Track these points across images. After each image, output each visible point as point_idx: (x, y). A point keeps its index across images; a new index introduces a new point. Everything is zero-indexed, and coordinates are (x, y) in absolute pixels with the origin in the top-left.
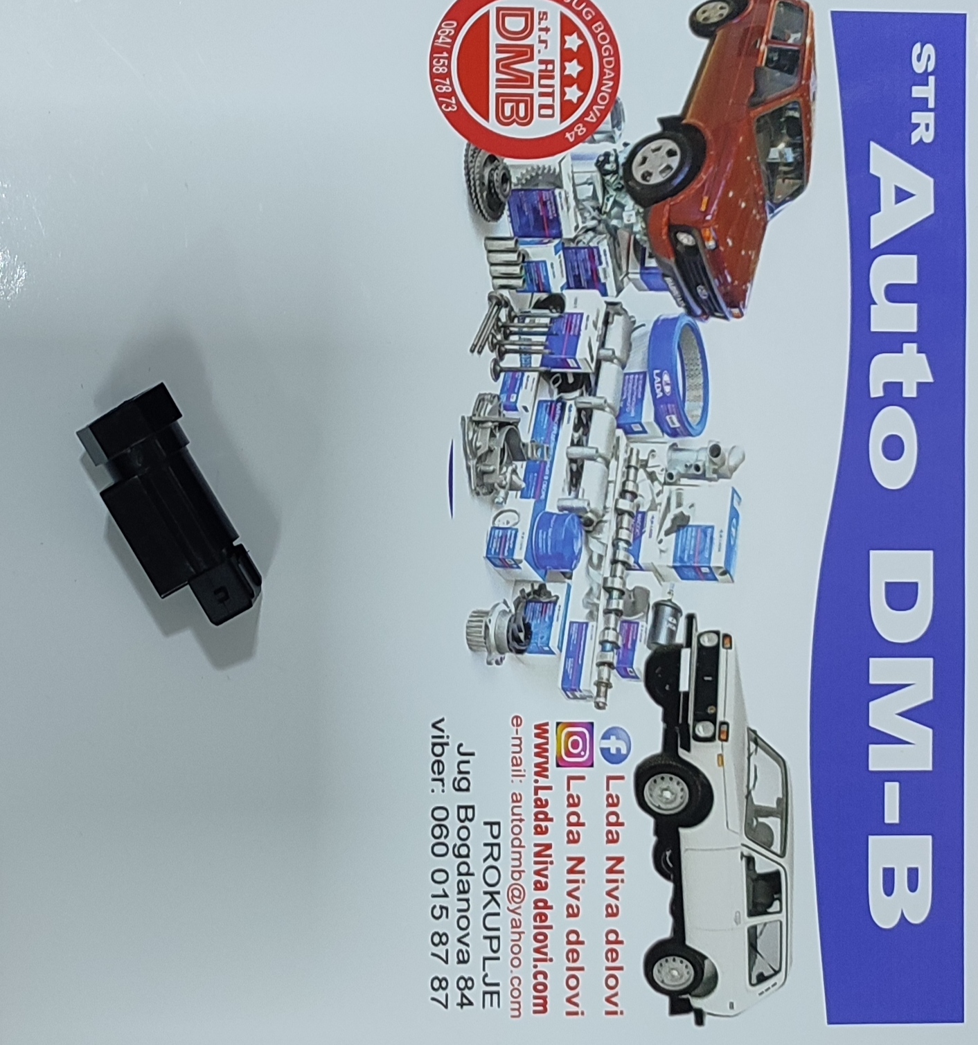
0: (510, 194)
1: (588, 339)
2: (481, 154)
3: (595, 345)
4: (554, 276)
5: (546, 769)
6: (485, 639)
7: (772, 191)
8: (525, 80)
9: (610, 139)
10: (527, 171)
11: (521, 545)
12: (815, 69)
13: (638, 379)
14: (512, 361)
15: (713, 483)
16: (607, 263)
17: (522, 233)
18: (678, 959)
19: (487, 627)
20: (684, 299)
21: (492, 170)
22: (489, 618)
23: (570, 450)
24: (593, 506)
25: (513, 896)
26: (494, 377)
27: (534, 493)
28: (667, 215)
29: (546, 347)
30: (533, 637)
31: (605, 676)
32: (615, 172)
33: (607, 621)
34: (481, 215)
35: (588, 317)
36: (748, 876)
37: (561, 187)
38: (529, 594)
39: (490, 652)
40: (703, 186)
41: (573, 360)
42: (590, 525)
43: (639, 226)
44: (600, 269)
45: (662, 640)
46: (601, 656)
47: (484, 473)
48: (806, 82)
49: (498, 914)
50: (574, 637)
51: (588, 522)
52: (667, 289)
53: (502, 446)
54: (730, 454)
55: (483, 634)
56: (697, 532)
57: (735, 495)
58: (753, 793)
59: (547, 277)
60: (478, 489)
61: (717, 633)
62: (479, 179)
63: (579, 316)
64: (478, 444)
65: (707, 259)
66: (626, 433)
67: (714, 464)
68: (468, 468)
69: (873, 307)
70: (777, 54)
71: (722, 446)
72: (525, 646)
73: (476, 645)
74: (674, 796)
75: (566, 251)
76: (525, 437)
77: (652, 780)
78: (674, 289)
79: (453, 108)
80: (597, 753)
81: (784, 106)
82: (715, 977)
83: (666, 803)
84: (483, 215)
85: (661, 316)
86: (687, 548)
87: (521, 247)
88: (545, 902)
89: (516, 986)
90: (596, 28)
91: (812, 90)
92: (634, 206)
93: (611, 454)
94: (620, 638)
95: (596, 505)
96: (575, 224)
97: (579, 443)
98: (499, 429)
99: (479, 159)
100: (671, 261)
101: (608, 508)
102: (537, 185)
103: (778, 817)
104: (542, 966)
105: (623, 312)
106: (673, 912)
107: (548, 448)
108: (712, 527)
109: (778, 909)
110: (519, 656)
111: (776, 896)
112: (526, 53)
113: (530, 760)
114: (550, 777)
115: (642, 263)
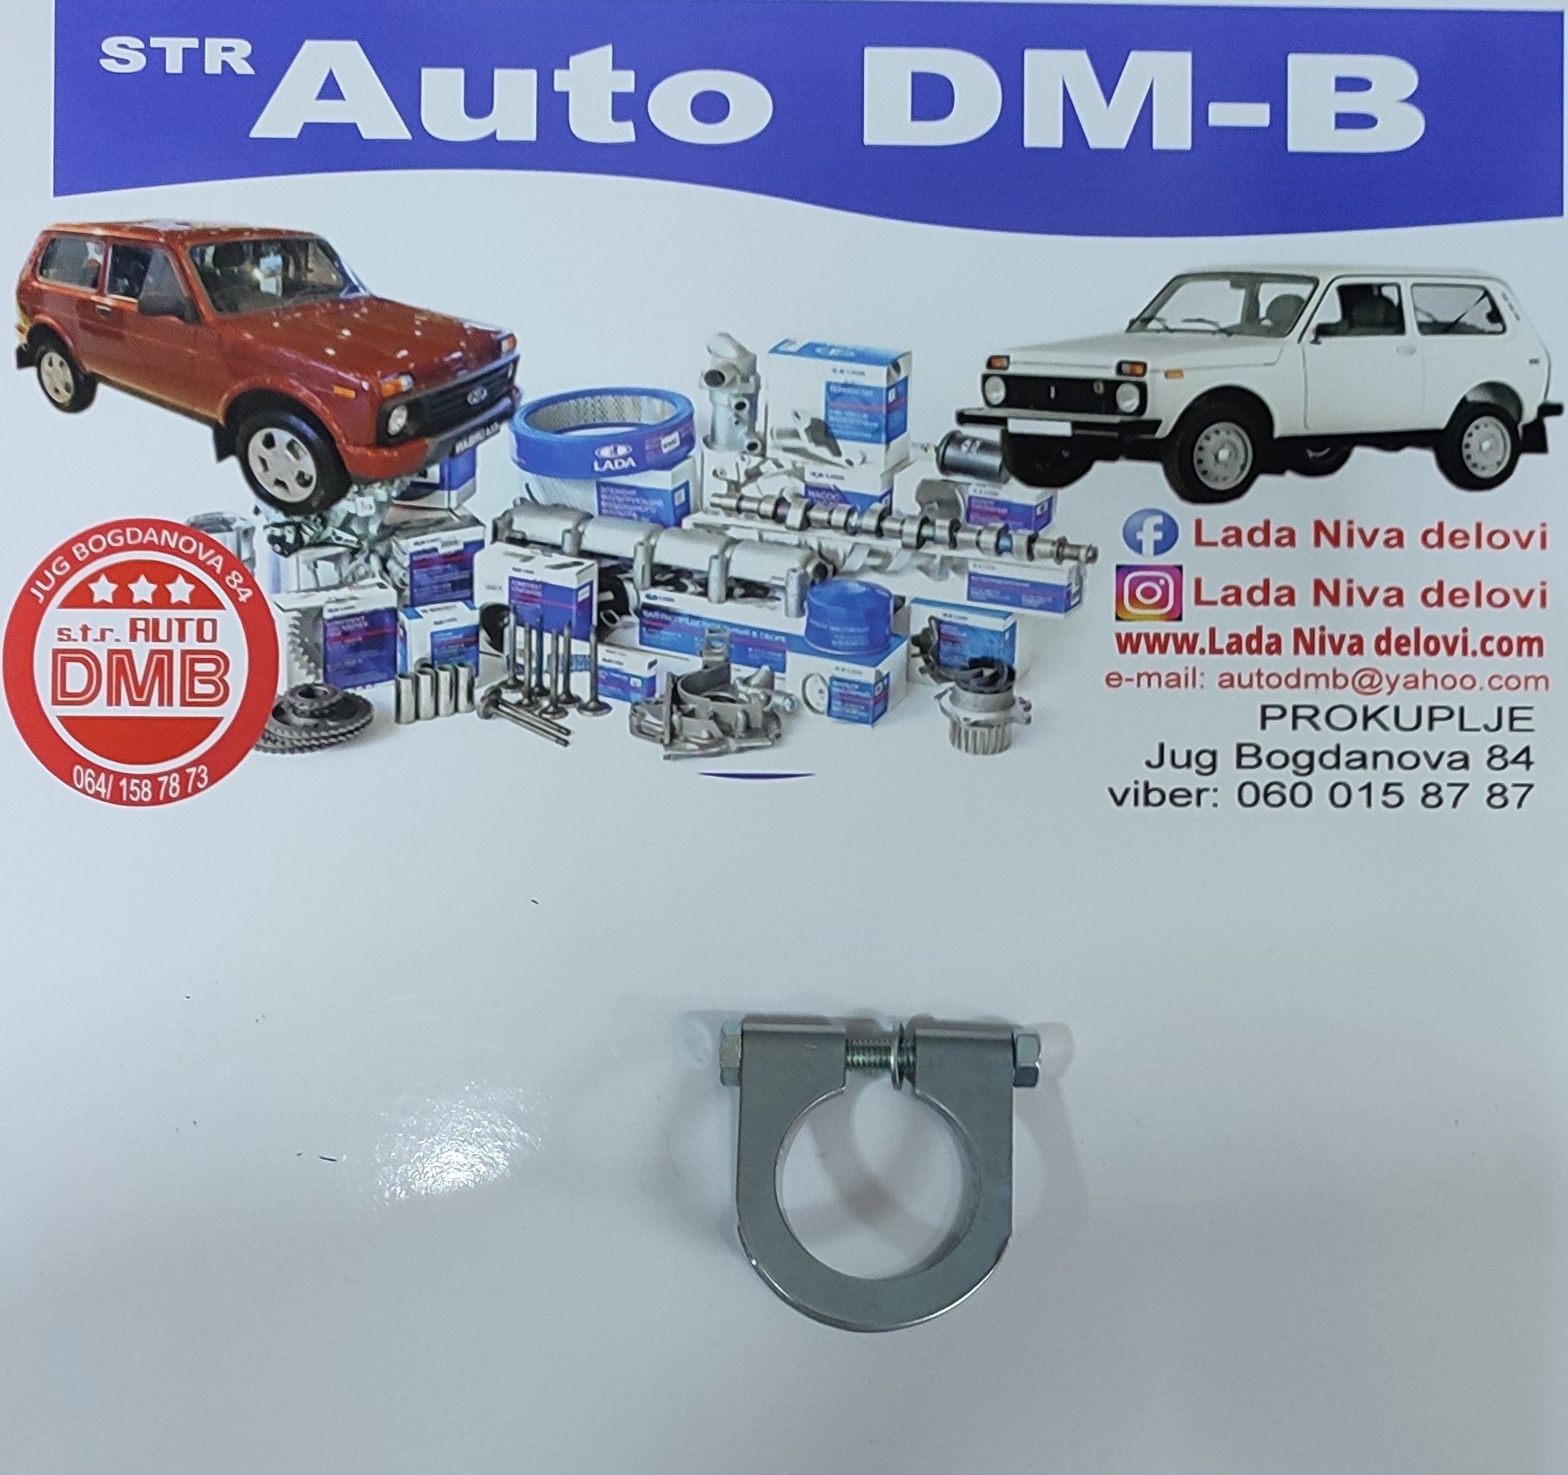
0: (331, 685)
1: (549, 570)
2: (272, 730)
3: (558, 559)
4: (454, 620)
5: (1185, 636)
6: (992, 727)
7: (326, 289)
8: (160, 662)
9: (249, 537)
10: (297, 659)
11: (854, 672)
12: (141, 223)
13: (608, 493)
14: (581, 684)
15: (763, 383)
16: (434, 540)
17: (388, 667)
18: (1466, 440)
19: (976, 724)
20: (488, 424)
21: (295, 712)
22: (961, 719)
23: (714, 599)
24: (797, 565)
25: (1371, 685)
26: (605, 711)
27: (777, 651)
28: (364, 449)
29: (561, 633)
30: (990, 655)
31: (1048, 548)
32: (298, 528)
33: (967, 544)
34: (362, 730)
35: (515, 569)
36: (1345, 334)
37: (320, 610)
38: (927, 661)
39: (1012, 720)
40: (318, 394)
41: (580, 592)
42: (825, 569)
43: (378, 491)
44: (442, 551)
45: (995, 461)
46: (1019, 553)
47: (748, 727)
48: (161, 236)
49: (1397, 710)
50: (989, 593)
51: (821, 571)
52: (473, 449)
53: (708, 700)
54: (718, 356)
55: (986, 730)
56: (834, 408)
57: (781, 348)
58: (1223, 325)
59: (456, 631)
60: (771, 736)
61: (985, 378)
62: (309, 733)
63: (513, 582)
64: (705, 735)
65: (427, 387)
66: (687, 513)
67: (733, 380)
68: (741, 750)
69: (499, 137)
70: (119, 281)
71: (708, 368)
72: (1003, 667)
73: (1003, 743)
74: (1226, 446)
75: (416, 603)
76: (693, 664)
77: (1202, 478)
78: (472, 439)
79: (202, 771)
80: (1162, 560)
81: (198, 270)
82: (1493, 387)
83: (1236, 455)
84: (363, 726)
85: (514, 461)
86: (859, 422)
87: (411, 669)
88: (1379, 639)
89: (1503, 682)
90: (82, 554)
91: (172, 227)
92: (349, 500)
93: (720, 537)
94: (992, 524)
95: (794, 560)
96: (377, 588)
97: (704, 584)
98: (684, 703)
99: (279, 732)
100: (431, 443)
101: (800, 541)
102: (317, 645)
103: (1259, 288)
104: (1475, 644)
105: (507, 516)
106: (1397, 447)
107: (711, 632)
108: (828, 385)
109: (1395, 290)
110: (1017, 676)
111: (1376, 292)
112: (121, 662)
113: (1171, 661)
114: (1196, 631)
115: (433, 487)
